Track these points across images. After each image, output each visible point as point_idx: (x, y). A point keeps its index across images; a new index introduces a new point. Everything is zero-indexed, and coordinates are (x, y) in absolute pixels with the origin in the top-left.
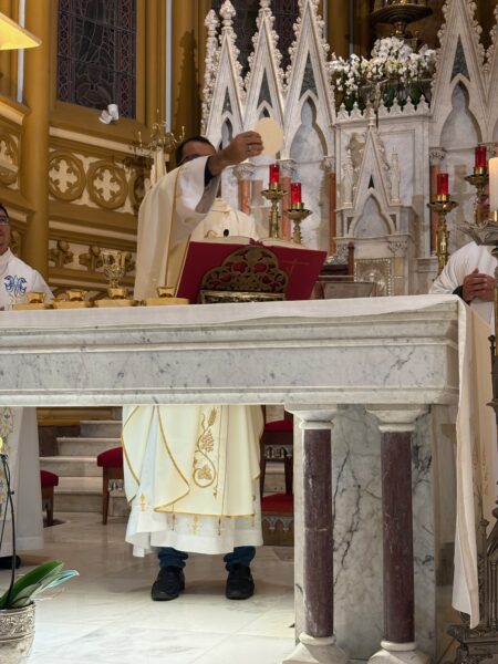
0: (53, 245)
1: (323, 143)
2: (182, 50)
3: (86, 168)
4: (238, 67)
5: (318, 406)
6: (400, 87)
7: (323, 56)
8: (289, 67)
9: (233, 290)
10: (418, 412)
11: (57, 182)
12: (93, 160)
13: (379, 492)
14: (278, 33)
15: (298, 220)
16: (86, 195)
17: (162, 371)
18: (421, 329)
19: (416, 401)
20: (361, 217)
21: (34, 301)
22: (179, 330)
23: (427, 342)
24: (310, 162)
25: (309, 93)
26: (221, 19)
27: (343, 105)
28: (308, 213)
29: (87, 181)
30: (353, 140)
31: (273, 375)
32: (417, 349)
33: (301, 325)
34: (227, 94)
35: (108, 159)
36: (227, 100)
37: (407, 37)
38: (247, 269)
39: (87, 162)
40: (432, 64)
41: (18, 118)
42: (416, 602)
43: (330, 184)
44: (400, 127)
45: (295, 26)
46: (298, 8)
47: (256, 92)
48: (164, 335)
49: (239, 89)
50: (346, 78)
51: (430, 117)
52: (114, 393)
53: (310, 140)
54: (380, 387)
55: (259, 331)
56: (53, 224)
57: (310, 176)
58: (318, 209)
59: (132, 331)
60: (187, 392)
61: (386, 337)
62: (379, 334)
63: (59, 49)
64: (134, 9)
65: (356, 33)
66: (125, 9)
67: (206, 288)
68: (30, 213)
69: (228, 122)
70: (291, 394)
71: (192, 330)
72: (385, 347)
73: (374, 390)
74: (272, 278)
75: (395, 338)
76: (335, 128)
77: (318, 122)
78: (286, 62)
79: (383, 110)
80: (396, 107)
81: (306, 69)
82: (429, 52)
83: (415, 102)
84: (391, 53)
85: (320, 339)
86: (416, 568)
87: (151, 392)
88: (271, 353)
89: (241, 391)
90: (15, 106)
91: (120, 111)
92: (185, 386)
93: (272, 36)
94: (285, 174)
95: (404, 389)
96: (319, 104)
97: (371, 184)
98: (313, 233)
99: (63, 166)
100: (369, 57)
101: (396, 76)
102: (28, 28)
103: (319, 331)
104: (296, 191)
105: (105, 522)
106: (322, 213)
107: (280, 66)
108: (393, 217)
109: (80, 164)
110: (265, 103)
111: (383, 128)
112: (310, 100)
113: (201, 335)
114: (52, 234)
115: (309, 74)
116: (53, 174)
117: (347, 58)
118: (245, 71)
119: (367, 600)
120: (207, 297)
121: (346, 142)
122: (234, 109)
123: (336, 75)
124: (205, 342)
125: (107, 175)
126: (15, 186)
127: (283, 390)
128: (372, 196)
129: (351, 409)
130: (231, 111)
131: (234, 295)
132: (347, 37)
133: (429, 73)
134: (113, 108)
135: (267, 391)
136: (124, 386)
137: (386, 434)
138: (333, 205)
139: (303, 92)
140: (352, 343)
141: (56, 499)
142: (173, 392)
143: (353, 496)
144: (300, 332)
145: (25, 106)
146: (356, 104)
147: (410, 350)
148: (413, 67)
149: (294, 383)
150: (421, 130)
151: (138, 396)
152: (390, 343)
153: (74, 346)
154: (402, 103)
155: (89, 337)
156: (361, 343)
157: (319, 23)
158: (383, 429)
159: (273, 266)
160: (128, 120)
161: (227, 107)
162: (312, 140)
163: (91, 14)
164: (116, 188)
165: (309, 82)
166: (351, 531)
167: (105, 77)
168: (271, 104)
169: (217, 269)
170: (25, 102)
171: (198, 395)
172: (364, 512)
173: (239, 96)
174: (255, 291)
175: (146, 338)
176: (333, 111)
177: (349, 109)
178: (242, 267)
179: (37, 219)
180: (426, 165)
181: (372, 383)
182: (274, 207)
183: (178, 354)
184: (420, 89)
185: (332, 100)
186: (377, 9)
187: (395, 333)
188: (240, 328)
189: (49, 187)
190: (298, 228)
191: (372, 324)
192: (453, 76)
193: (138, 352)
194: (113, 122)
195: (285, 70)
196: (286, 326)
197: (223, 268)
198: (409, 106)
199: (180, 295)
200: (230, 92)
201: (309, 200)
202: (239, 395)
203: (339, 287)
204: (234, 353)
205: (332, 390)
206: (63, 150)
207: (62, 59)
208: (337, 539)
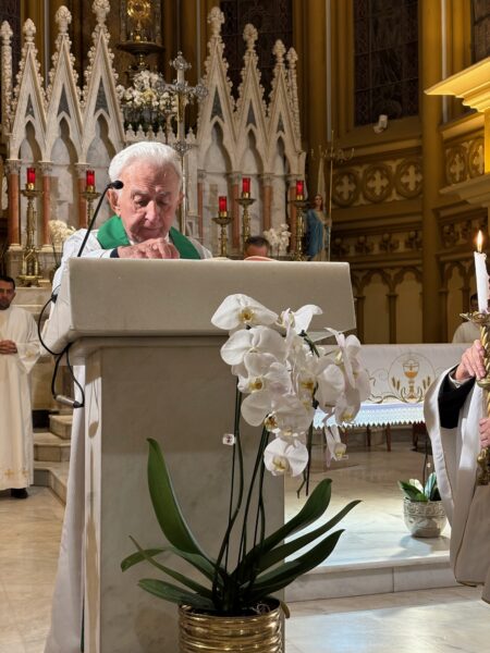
1: (110, 154)
7: (114, 83)
8: (85, 87)
14: (75, 56)
25: (101, 111)
27: (130, 126)
34: (30, 101)
36: (30, 105)
45: (90, 54)
47: (56, 103)
49: (42, 98)
51: (197, 146)
53: (98, 148)
76: (125, 144)
78: (82, 82)
81: (99, 91)
83: (186, 133)
93: (71, 59)
96: (111, 122)
107: (78, 85)
108: (190, 224)
110: (63, 114)
112: (102, 118)
115: (101, 95)
118: (46, 83)
122: (36, 114)
130: (33, 116)
139: (96, 110)
146: (140, 127)
157: (110, 56)
161: (30, 111)
165: (101, 102)
168: (69, 115)
173: (43, 104)
176: (123, 129)
177: (135, 129)
185: (122, 121)
192: (212, 117)
195: (82, 89)
200: (33, 99)
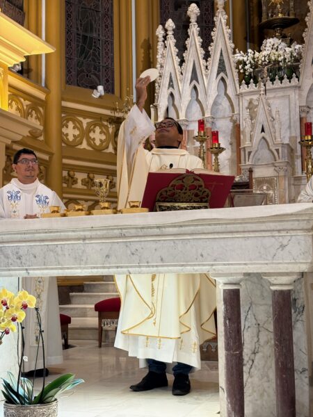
0: (65, 173)
1: (232, 105)
2: (142, 51)
3: (85, 126)
4: (177, 60)
5: (231, 274)
6: (280, 69)
7: (230, 51)
8: (209, 59)
9: (176, 202)
10: (295, 277)
11: (67, 135)
12: (89, 120)
13: (271, 328)
14: (202, 38)
15: (217, 154)
16: (85, 142)
17: (133, 254)
18: (296, 225)
19: (294, 271)
20: (256, 151)
21: (54, 212)
22: (143, 228)
23: (300, 233)
24: (224, 117)
25: (222, 74)
26: (166, 30)
27: (244, 81)
28: (223, 149)
29: (85, 134)
30: (250, 102)
31: (202, 255)
32: (294, 237)
33: (219, 224)
34: (171, 77)
35: (98, 120)
36: (171, 81)
37: (283, 37)
38: (184, 188)
39: (85, 122)
40: (299, 54)
41: (42, 96)
42: (297, 398)
43: (237, 131)
44: (280, 94)
45: (212, 33)
46: (214, 22)
47: (189, 75)
48: (133, 232)
49: (178, 73)
50: (245, 64)
51: (300, 87)
52: (104, 268)
53: (223, 104)
54: (270, 262)
55: (192, 228)
56: (65, 161)
57: (224, 127)
58: (230, 146)
59: (114, 229)
60: (149, 266)
61: (273, 230)
62: (269, 229)
63: (67, 53)
64: (112, 26)
65: (251, 36)
66: (106, 26)
67: (159, 201)
68: (51, 154)
69: (172, 95)
70: (214, 267)
71: (151, 228)
72: (273, 236)
73: (267, 264)
74: (200, 194)
75: (279, 231)
76: (239, 96)
77: (228, 92)
78: (207, 56)
79: (269, 83)
80: (277, 82)
81: (220, 60)
82: (298, 46)
83: (290, 78)
84: (274, 48)
85: (232, 232)
86: (296, 376)
87: (127, 267)
88: (200, 242)
89: (182, 265)
90: (40, 89)
91: (105, 90)
92: (148, 263)
93: (198, 40)
94: (208, 125)
95: (286, 263)
96: (228, 81)
97: (263, 130)
98: (227, 162)
99: (71, 125)
100: (259, 51)
101: (277, 62)
102: (48, 40)
103: (230, 227)
104: (215, 136)
105: (100, 346)
106: (232, 149)
107: (204, 59)
108: (277, 150)
109: (81, 123)
110: (194, 82)
111: (269, 95)
112: (222, 79)
113: (157, 231)
114: (64, 167)
115: (222, 62)
116: (64, 130)
117: (246, 52)
118: (182, 62)
119: (266, 397)
120: (160, 206)
121: (246, 104)
122: (175, 86)
123: (239, 62)
124: (159, 235)
125: (98, 130)
126: (42, 138)
127: (209, 265)
128: (263, 138)
129: (252, 275)
130: (173, 87)
131: (177, 204)
132: (246, 39)
133: (298, 59)
134: (100, 88)
135: (199, 265)
136: (110, 263)
137: (275, 292)
138: (239, 144)
139: (218, 74)
140: (252, 235)
141: (69, 331)
142: (140, 267)
143: (255, 331)
144: (218, 228)
145: (46, 89)
146: (252, 80)
147: (289, 238)
148: (287, 56)
149: (215, 260)
150: (294, 95)
151: (119, 269)
152: (276, 234)
153: (78, 239)
154: (281, 79)
155: (88, 234)
156: (257, 234)
157: (228, 31)
158: (273, 288)
159: (201, 186)
160: (110, 95)
161: (171, 85)
162: (225, 104)
163: (86, 31)
164: (103, 137)
165: (222, 68)
166: (254, 353)
167: (95, 68)
168: (198, 82)
169: (166, 189)
170: (46, 86)
171: (155, 268)
172: (262, 341)
173: (178, 78)
174: (190, 202)
175: (123, 234)
176: (237, 85)
177: (248, 83)
178: (181, 187)
179: (55, 158)
180: (297, 117)
181: (265, 259)
182: (202, 146)
183: (143, 243)
184: (293, 70)
185: (237, 79)
186: (264, 20)
187: (279, 228)
188: (181, 226)
189: (62, 138)
190: (217, 159)
191: (264, 222)
193: (118, 243)
194: (100, 97)
195: (207, 61)
196: (210, 225)
197: (170, 188)
198: (286, 80)
199: (143, 206)
200: (173, 76)
201: (223, 141)
202: (181, 268)
203: (243, 197)
204: (177, 242)
205: (240, 264)
206: (69, 115)
207: (68, 59)
208: (246, 358)
